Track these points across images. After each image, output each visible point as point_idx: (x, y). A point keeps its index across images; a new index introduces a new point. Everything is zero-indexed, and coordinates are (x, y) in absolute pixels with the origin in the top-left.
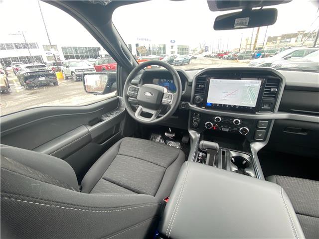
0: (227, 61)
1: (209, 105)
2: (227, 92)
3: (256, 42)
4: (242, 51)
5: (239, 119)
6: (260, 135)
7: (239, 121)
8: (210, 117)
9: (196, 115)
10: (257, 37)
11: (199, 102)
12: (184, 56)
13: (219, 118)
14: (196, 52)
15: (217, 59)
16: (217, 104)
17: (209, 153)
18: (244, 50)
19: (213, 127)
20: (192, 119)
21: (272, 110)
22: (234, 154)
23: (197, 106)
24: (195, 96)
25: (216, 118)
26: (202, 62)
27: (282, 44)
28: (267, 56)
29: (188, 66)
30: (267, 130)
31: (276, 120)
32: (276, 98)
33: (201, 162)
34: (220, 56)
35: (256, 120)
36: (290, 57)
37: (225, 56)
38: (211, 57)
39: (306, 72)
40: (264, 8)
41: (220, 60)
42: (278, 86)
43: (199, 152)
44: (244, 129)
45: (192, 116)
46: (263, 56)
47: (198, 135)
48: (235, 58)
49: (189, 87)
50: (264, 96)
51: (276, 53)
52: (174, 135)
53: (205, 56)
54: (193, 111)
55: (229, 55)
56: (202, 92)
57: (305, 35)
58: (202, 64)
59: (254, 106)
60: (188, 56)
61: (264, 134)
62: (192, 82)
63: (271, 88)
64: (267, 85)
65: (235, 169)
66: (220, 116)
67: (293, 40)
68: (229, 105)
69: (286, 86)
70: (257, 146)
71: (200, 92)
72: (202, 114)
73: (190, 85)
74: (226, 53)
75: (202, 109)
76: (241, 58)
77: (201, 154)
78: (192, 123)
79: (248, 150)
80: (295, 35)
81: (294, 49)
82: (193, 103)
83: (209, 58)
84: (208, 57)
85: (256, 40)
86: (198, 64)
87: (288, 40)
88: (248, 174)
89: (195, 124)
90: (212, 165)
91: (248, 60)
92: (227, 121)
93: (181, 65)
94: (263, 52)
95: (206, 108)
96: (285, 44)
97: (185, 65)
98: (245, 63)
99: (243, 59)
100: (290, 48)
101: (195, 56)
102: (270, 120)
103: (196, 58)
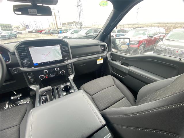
0: (45, 35)
1: (36, 65)
2: (44, 54)
3: (57, 25)
4: (52, 29)
5: (57, 67)
6: (70, 71)
7: (58, 68)
8: (41, 72)
9: (29, 74)
10: (56, 22)
11: (27, 65)
12: (9, 32)
13: (46, 71)
14: (20, 29)
15: (38, 34)
16: (41, 63)
17: (47, 94)
18: (53, 29)
19: (45, 77)
20: (28, 78)
21: (70, 59)
22: (62, 86)
23: (28, 68)
24: (22, 62)
25: (44, 71)
26: (27, 36)
27: (69, 27)
28: (65, 33)
29: (16, 39)
30: (72, 68)
31: (73, 62)
32: (69, 52)
33: (45, 102)
34: (40, 32)
35: (66, 65)
36: (74, 33)
37: (43, 32)
38: (33, 32)
39: (77, 40)
40: (44, 5)
41: (40, 34)
42: (68, 47)
43: (41, 97)
44: (62, 71)
45: (27, 76)
46: (63, 33)
47: (38, 86)
48: (49, 33)
49: (13, 56)
50: (64, 53)
51: (68, 31)
52: (21, 95)
53: (29, 32)
54: (26, 72)
55: (45, 31)
56: (27, 58)
57: (76, 23)
58: (28, 37)
59: (62, 59)
60: (13, 32)
61: (71, 70)
62: (14, 52)
63: (65, 49)
64: (63, 47)
65: (65, 94)
66: (46, 70)
67: (72, 25)
68: (49, 62)
69: (70, 47)
70: (71, 77)
71: (25, 58)
72: (34, 72)
73: (13, 54)
74: (42, 30)
75: (33, 69)
76: (53, 33)
77: (43, 98)
78: (29, 80)
79: (68, 81)
80: (73, 23)
81: (74, 30)
82: (23, 67)
83: (33, 33)
84: (31, 32)
85: (57, 24)
86: (25, 37)
87: (71, 25)
88: (72, 92)
89: (32, 80)
90: (52, 100)
91: (57, 35)
92: (52, 71)
93: (9, 39)
94: (62, 30)
95: (35, 67)
96: (70, 27)
97: (12, 38)
98: (56, 36)
99: (54, 34)
100: (72, 29)
101: (20, 32)
102: (71, 63)
103: (21, 33)
